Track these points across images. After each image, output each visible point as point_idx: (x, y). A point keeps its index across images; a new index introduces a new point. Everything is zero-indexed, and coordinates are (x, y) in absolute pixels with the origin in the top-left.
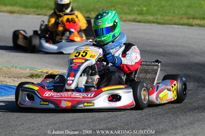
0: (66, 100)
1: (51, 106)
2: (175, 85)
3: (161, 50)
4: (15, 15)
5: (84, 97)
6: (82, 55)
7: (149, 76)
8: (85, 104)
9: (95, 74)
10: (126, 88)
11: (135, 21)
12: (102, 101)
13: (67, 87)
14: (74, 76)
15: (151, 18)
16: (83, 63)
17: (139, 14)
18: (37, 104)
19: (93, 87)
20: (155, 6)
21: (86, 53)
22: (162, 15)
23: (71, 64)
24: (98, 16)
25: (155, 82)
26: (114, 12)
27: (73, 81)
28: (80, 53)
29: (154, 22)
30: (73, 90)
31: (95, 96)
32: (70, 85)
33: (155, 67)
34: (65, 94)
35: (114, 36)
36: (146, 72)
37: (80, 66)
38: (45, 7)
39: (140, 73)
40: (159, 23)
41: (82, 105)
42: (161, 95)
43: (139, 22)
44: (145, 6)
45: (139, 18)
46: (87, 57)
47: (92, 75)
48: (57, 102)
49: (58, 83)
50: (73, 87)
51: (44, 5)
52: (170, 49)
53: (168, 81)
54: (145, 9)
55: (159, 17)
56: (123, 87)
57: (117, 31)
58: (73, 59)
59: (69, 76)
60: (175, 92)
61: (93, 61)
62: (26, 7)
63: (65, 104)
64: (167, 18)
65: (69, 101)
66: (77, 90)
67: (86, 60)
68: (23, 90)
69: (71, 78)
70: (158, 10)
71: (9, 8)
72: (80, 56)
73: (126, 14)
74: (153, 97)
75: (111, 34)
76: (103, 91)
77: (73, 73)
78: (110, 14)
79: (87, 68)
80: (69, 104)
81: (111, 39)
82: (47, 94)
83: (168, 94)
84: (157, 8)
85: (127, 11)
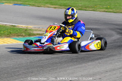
3: (115, 23)
11: (104, 11)
17: (106, 9)
22: (116, 9)
29: (112, 12)
40: (114, 13)
43: (106, 12)
45: (106, 10)
51: (68, 5)
52: (118, 23)
54: (109, 7)
55: (114, 10)
62: (61, 6)
64: (117, 10)
70: (114, 7)
71: (54, 6)
73: (101, 8)
84: (114, 6)
85: (101, 7)
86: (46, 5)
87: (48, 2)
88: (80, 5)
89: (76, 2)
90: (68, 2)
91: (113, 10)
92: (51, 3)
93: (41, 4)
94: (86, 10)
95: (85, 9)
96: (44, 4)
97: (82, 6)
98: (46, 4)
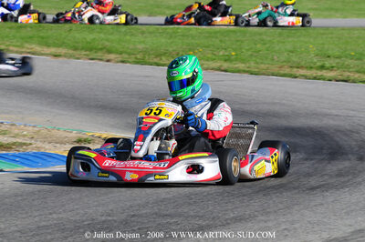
0: (131, 171)
1: (112, 178)
2: (275, 154)
4: (60, 59)
5: (155, 168)
6: (155, 113)
7: (241, 142)
8: (157, 177)
9: (170, 138)
10: (210, 156)
11: (220, 69)
12: (178, 173)
13: (133, 154)
14: (144, 140)
15: (241, 66)
16: (155, 124)
17: (226, 61)
18: (94, 175)
19: (167, 154)
20: (248, 50)
21: (161, 111)
22: (257, 63)
23: (140, 124)
24: (172, 64)
25: (250, 150)
26: (194, 58)
27: (141, 146)
28: (152, 110)
30: (141, 159)
31: (169, 166)
32: (137, 151)
33: (250, 131)
34: (130, 163)
35: (193, 90)
36: (238, 136)
37: (152, 127)
38: (101, 49)
39: (231, 137)
40: (252, 73)
41: (152, 178)
42: (256, 168)
43: (226, 71)
44: (234, 50)
45: (226, 65)
46: (161, 116)
47: (167, 138)
48: (119, 174)
49: (122, 148)
50: (141, 154)
51: (100, 47)
53: (267, 150)
54: (233, 54)
55: (252, 64)
56: (206, 154)
57: (198, 84)
58: (143, 118)
59: (136, 139)
60: (276, 164)
61: (168, 122)
62: (76, 49)
63: (130, 177)
64: (262, 66)
65: (135, 172)
66: (147, 158)
67: (160, 120)
68: (75, 158)
69: (138, 143)
70: (252, 55)
71: (53, 50)
72: (152, 114)
73: (208, 59)
74: (246, 170)
75: (190, 88)
76: (179, 160)
77: (141, 136)
78: (188, 61)
79: (160, 130)
80: (136, 176)
81: (189, 95)
82: (108, 163)
83: (265, 166)
84: (250, 53)
85: (209, 56)
86: (27, 45)
87: (31, 38)
88: (140, 46)
89: (128, 37)
90: (102, 36)
91: (248, 65)
92: (43, 38)
93: (8, 43)
94: (158, 65)
95: (155, 60)
96: (18, 44)
97: (145, 52)
98: (27, 42)
